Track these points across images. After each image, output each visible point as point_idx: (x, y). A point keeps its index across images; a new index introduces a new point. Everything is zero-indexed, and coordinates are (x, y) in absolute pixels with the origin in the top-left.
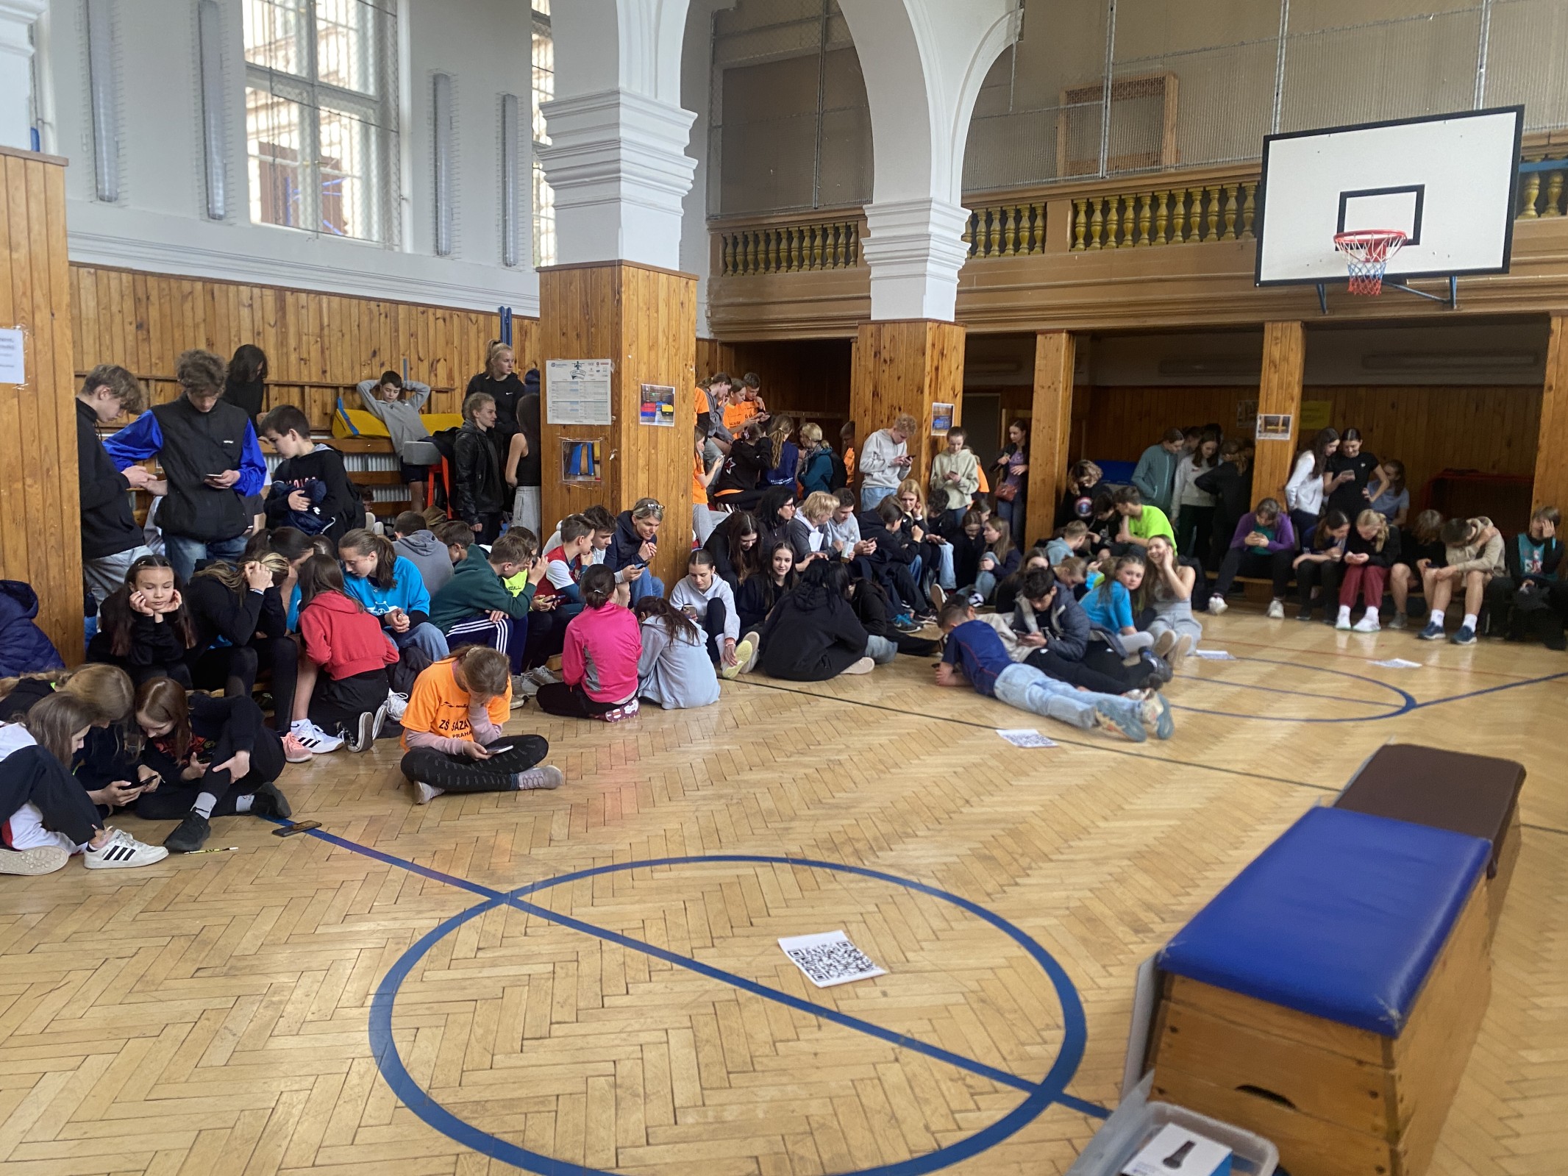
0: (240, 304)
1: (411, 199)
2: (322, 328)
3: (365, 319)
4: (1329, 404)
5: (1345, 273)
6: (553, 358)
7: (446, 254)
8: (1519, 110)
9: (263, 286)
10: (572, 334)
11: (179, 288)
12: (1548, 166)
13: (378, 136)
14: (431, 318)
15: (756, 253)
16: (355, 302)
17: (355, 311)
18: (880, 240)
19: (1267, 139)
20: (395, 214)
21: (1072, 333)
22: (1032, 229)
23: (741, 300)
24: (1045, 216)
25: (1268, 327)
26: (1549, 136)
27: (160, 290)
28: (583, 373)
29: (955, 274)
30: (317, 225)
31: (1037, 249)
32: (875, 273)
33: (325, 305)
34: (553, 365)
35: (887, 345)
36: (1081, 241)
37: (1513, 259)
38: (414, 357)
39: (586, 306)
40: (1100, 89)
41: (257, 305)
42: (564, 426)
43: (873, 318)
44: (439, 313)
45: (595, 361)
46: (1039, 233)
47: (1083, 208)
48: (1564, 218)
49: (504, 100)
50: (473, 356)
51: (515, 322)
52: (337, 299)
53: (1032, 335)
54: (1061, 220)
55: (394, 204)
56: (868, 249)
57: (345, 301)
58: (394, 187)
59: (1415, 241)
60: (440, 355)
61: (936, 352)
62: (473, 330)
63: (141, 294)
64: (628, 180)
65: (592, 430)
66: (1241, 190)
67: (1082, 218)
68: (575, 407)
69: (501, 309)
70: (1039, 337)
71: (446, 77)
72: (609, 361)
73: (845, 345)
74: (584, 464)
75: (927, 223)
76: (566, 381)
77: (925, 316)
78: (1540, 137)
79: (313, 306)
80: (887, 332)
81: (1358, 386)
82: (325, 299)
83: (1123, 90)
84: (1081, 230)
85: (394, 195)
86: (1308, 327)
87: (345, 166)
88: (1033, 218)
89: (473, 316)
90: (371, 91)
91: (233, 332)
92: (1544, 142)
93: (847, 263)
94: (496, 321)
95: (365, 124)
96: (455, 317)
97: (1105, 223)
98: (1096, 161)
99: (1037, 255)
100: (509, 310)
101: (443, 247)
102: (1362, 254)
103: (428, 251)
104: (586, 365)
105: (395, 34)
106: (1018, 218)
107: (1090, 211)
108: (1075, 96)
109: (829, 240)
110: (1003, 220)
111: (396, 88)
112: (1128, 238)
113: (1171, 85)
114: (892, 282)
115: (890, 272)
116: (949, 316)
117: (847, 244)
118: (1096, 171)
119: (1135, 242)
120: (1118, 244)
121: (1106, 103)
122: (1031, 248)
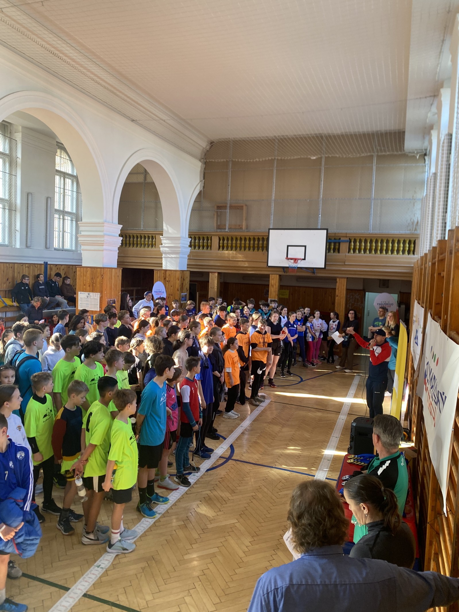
1: (19, 231)
3: (5, 269)
4: (288, 291)
5: (288, 266)
6: (81, 291)
7: (30, 247)
8: (327, 230)
12: (335, 241)
13: (9, 212)
14: (24, 267)
16: (3, 264)
18: (164, 247)
19: (269, 229)
20: (14, 235)
21: (219, 273)
22: (207, 243)
24: (211, 240)
25: (271, 275)
26: (335, 234)
28: (91, 296)
29: (187, 256)
31: (209, 248)
32: (163, 255)
34: (81, 293)
35: (168, 277)
36: (221, 248)
37: (327, 263)
39: (92, 278)
40: (226, 206)
44: (27, 265)
45: (95, 293)
46: (209, 244)
47: (221, 239)
48: (340, 254)
49: (47, 199)
53: (208, 273)
54: (215, 241)
55: (13, 232)
56: (162, 249)
58: (13, 227)
59: (304, 259)
61: (182, 279)
62: (36, 269)
64: (105, 245)
65: (93, 312)
66: (263, 239)
67: (221, 242)
68: (88, 305)
69: (45, 262)
70: (210, 274)
71: (31, 194)
72: (99, 293)
73: (152, 271)
75: (179, 243)
76: (84, 298)
78: (333, 234)
80: (167, 273)
81: (295, 287)
83: (231, 207)
84: (221, 245)
85: (13, 229)
86: (280, 276)
88: (208, 240)
89: (36, 265)
90: (6, 198)
92: (334, 235)
93: (152, 247)
94: (43, 266)
95: (4, 207)
96: (31, 266)
97: (227, 244)
98: (225, 225)
99: (209, 251)
100: (47, 262)
101: (28, 245)
102: (292, 261)
103: (24, 247)
104: (91, 294)
105: (16, 181)
106: (203, 239)
107: (224, 240)
108: (219, 207)
109: (147, 240)
110: (199, 239)
111: (16, 197)
112: (234, 248)
113: (245, 208)
114: (169, 259)
115: (169, 256)
116: (185, 268)
117: (152, 241)
118: (225, 229)
119: (236, 250)
120: (232, 250)
121: (228, 211)
122: (207, 248)
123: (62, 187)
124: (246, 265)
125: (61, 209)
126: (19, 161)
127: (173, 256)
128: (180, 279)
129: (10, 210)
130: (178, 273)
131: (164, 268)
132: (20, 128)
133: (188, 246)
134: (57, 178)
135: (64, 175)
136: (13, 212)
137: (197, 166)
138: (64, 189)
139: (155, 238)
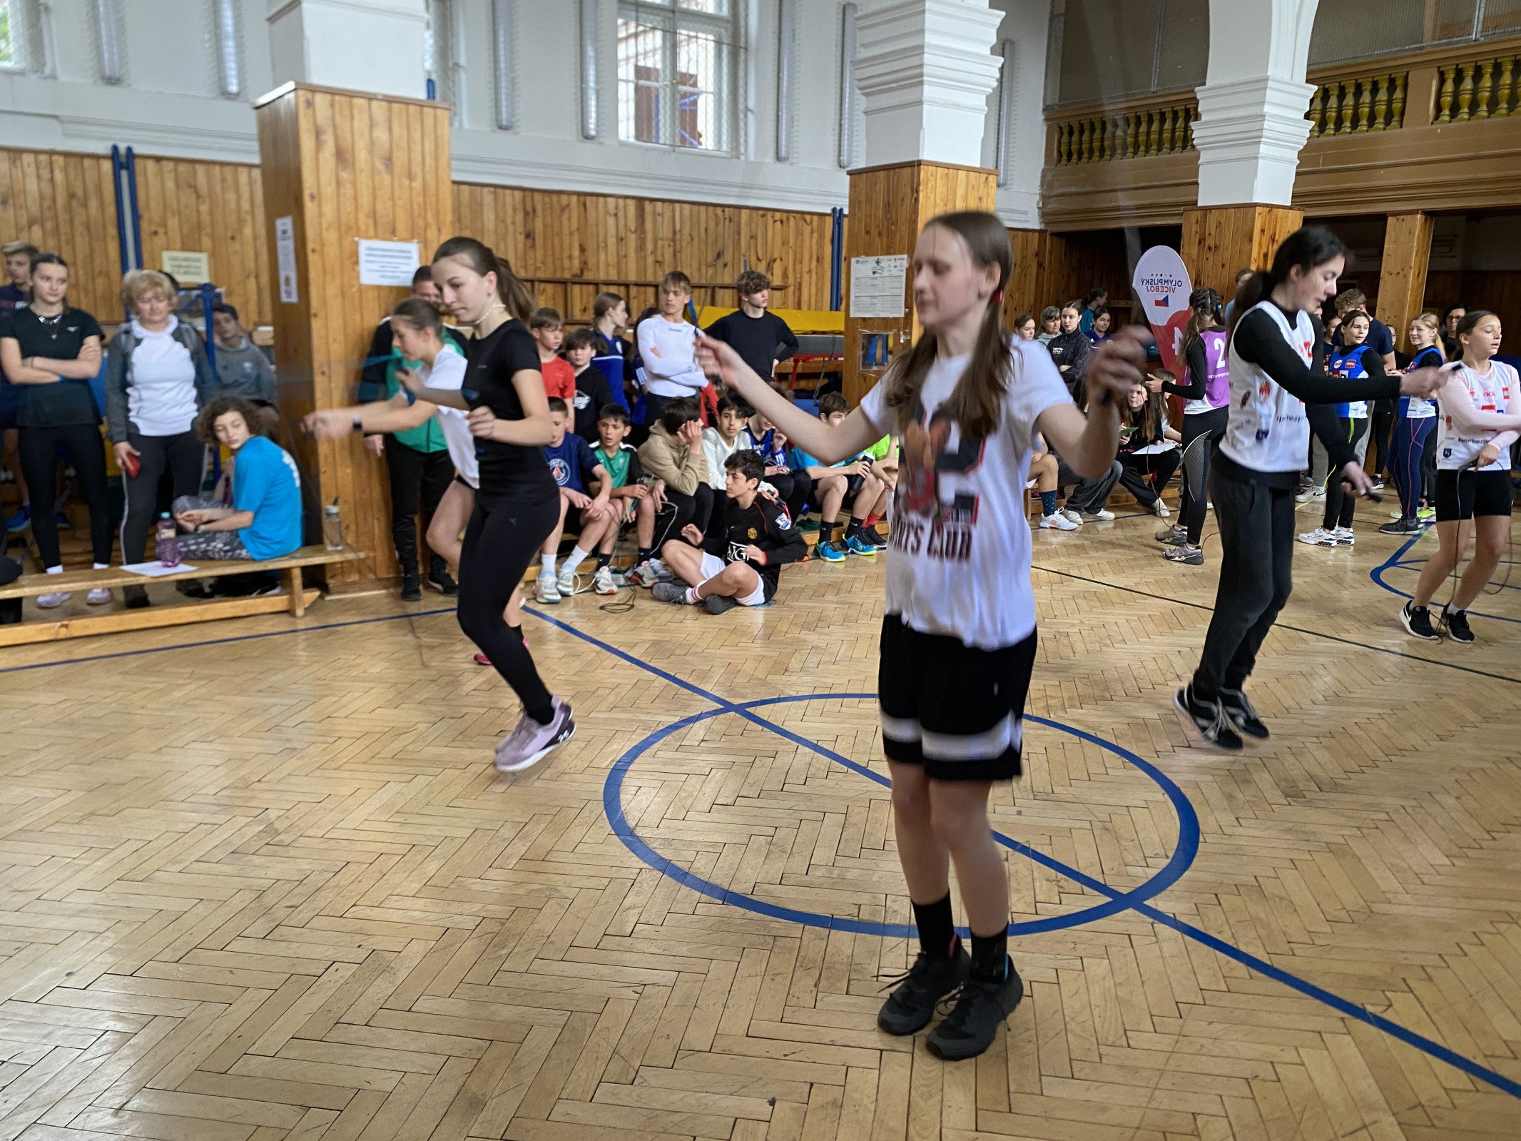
0: (607, 213)
1: (756, 110)
2: (674, 233)
3: (712, 223)
6: (857, 256)
7: (786, 159)
9: (626, 197)
10: (874, 232)
11: (559, 202)
13: (729, 53)
14: (770, 221)
15: (1091, 141)
16: (703, 208)
17: (703, 216)
18: (1210, 123)
20: (742, 124)
21: (1429, 214)
22: (1390, 102)
23: (1073, 189)
24: (1405, 87)
27: (544, 203)
28: (882, 269)
29: (1293, 155)
30: (674, 141)
31: (1395, 123)
32: (1204, 157)
33: (677, 213)
34: (857, 262)
35: (1213, 233)
36: (1446, 112)
38: (753, 259)
39: (888, 205)
41: (621, 214)
42: (864, 319)
43: (1200, 204)
44: (777, 216)
45: (893, 257)
46: (1397, 106)
47: (1450, 76)
49: (844, 8)
50: (806, 256)
52: (687, 207)
53: (1383, 218)
54: (1422, 90)
55: (742, 116)
56: (1199, 132)
57: (695, 208)
58: (741, 99)
60: (776, 255)
61: (1266, 238)
62: (807, 230)
63: (529, 208)
64: (931, 83)
65: (887, 323)
67: (1449, 87)
68: (875, 301)
69: (834, 210)
70: (1390, 220)
72: (905, 256)
74: (879, 353)
75: (1263, 103)
76: (866, 277)
77: (1254, 201)
79: (668, 214)
80: (1213, 218)
82: (677, 206)
84: (1447, 100)
85: (741, 107)
87: (701, 84)
88: (1391, 89)
89: (808, 217)
90: (725, 12)
91: (601, 239)
93: (1181, 148)
94: (829, 221)
95: (719, 43)
96: (792, 219)
97: (1476, 90)
98: (1470, 21)
99: (1394, 130)
100: (841, 210)
101: (783, 154)
103: (770, 158)
104: (886, 261)
106: (1375, 90)
107: (1458, 77)
109: (1167, 124)
110: (1357, 93)
112: (1502, 106)
114: (1223, 166)
115: (1222, 154)
116: (1285, 200)
117: (1185, 128)
118: (1469, 30)
120: (1490, 114)
122: (1388, 123)
131: (1202, 202)
133: (1297, 115)
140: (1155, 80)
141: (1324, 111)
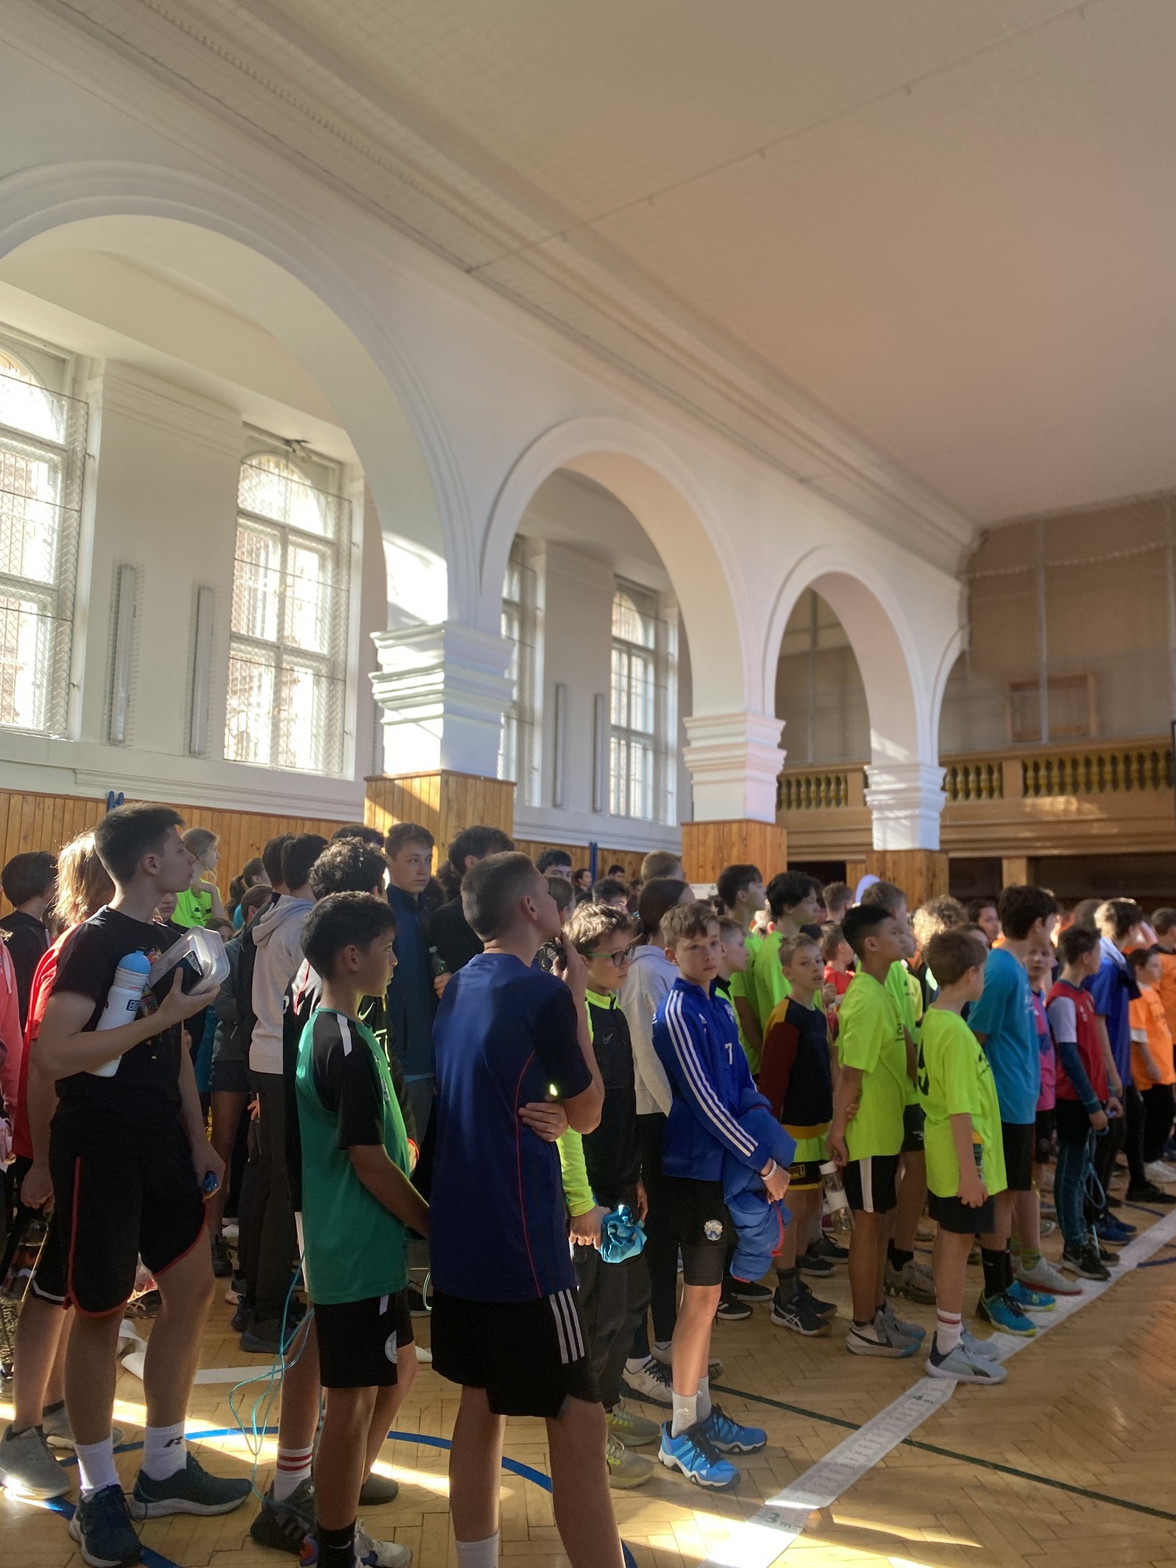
7: (560, 806)
13: (518, 724)
18: (881, 791)
20: (527, 779)
21: (1028, 859)
22: (991, 781)
24: (1000, 772)
29: (936, 815)
31: (996, 794)
32: (876, 814)
36: (1031, 789)
39: (719, 848)
40: (1037, 682)
43: (875, 848)
46: (996, 784)
47: (1031, 767)
49: (596, 699)
51: (599, 853)
53: (999, 860)
54: (1013, 775)
55: (527, 773)
56: (871, 797)
58: (527, 761)
61: (930, 874)
67: (1030, 774)
69: (591, 844)
70: (1005, 863)
71: (564, 685)
75: (917, 779)
80: (888, 858)
83: (1054, 683)
84: (1030, 782)
85: (526, 764)
88: (990, 772)
90: (515, 696)
93: (838, 803)
94: (587, 854)
95: (509, 718)
97: (1049, 777)
98: (1039, 730)
99: (996, 800)
100: (596, 845)
101: (558, 801)
103: (549, 805)
105: (532, 658)
106: (978, 772)
107: (1036, 768)
108: (1016, 687)
109: (823, 787)
110: (966, 774)
111: (532, 694)
112: (1069, 788)
113: (1091, 681)
114: (891, 823)
115: (890, 815)
116: (936, 846)
117: (838, 790)
118: (1040, 739)
119: (1075, 790)
120: (1062, 792)
121: (1043, 692)
122: (991, 794)
123: (625, 672)
124: (1113, 829)
125: (624, 724)
126: (540, 615)
127: (901, 814)
128: (925, 872)
129: (521, 722)
130: (920, 856)
131: (878, 846)
132: (542, 545)
133: (938, 788)
134: (614, 655)
135: (629, 648)
136: (527, 727)
137: (950, 591)
138: (629, 677)
139: (846, 782)
140: (810, 755)
141: (955, 783)
